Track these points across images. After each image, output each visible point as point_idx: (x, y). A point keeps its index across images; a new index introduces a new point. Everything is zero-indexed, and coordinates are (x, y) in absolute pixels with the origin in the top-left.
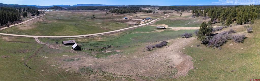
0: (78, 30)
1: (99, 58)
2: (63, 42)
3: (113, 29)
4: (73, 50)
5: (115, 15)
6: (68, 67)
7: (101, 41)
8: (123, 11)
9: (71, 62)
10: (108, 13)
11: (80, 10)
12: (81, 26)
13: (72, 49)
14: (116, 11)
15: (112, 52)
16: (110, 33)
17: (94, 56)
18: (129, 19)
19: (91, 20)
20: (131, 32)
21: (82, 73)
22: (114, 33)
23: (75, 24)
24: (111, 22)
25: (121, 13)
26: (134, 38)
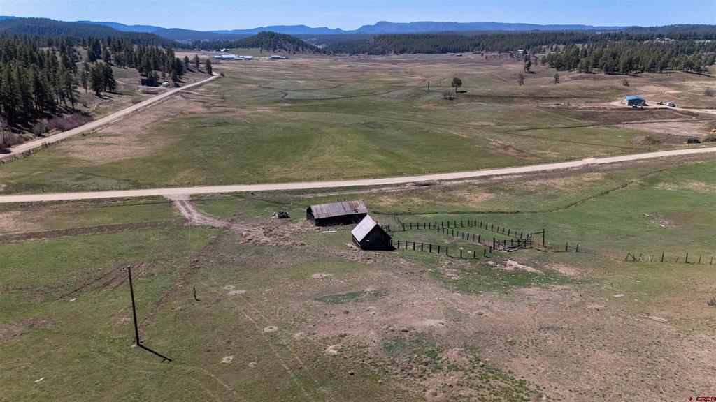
0: (382, 152)
1: (469, 292)
2: (309, 211)
3: (554, 155)
4: (355, 247)
5: (576, 79)
6: (333, 332)
7: (488, 208)
8: (622, 60)
9: (344, 309)
10: (532, 68)
11: (393, 56)
12: (392, 132)
13: (349, 245)
14: (578, 61)
15: (533, 270)
16: (537, 172)
17: (447, 282)
18: (652, 105)
19: (442, 105)
20: (654, 181)
21: (393, 362)
22: (553, 177)
23: (367, 124)
24: (545, 115)
25: (612, 71)
26: (667, 216)
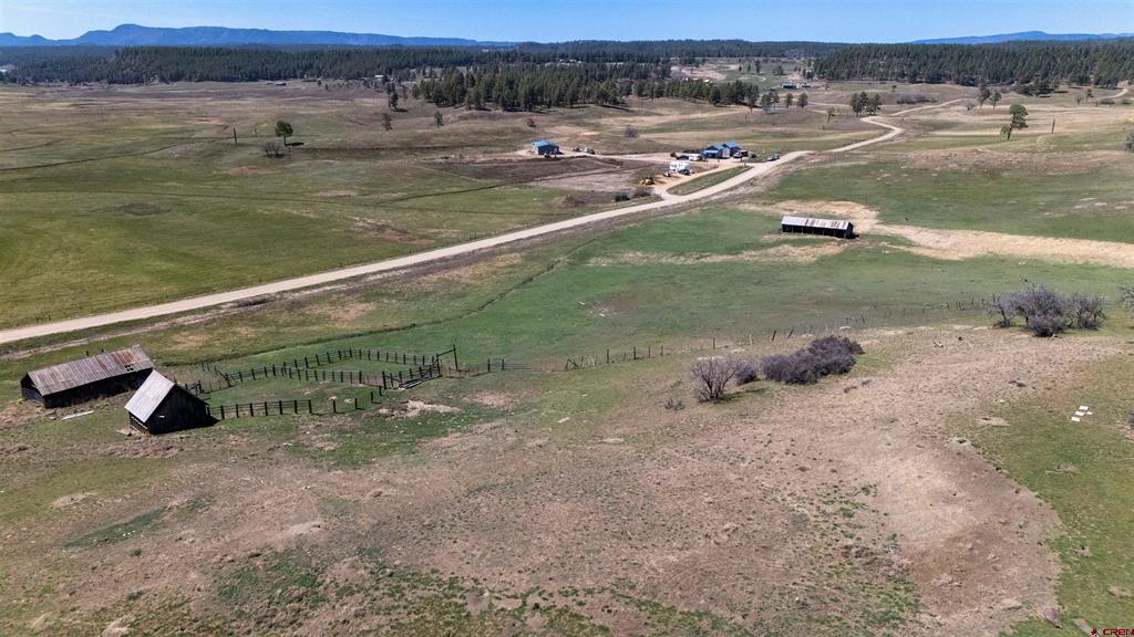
0: (165, 254)
1: (355, 465)
2: (27, 383)
3: (452, 233)
4: (136, 433)
5: (465, 118)
6: (115, 596)
7: (367, 327)
8: (522, 90)
9: (131, 548)
10: (401, 103)
11: (158, 86)
12: (179, 219)
13: (125, 432)
14: (464, 92)
15: (448, 409)
16: (432, 261)
17: (317, 457)
18: (567, 153)
19: (264, 166)
20: (585, 257)
21: (240, 614)
22: (457, 266)
23: (128, 208)
24: (430, 175)
25: (511, 106)
26: (606, 301)
